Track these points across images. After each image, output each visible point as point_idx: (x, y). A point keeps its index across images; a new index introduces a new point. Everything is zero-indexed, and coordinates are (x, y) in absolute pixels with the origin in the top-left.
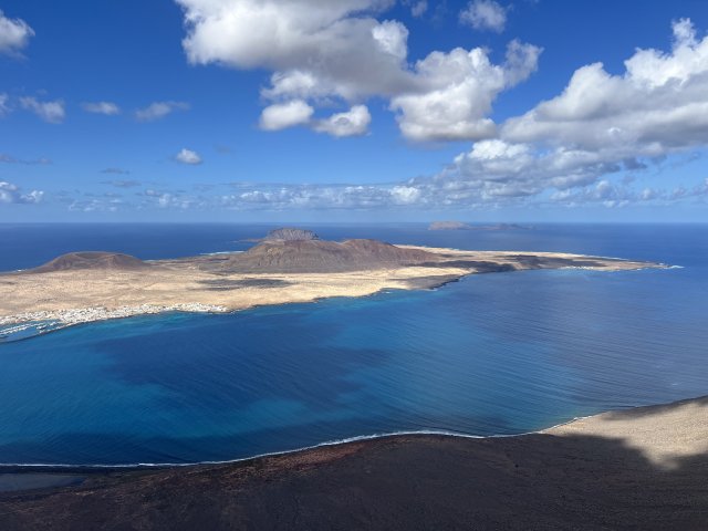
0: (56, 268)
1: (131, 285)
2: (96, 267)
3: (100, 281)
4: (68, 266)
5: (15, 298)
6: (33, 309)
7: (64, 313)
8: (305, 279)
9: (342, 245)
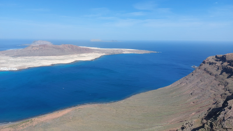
8: (48, 58)
9: (61, 46)
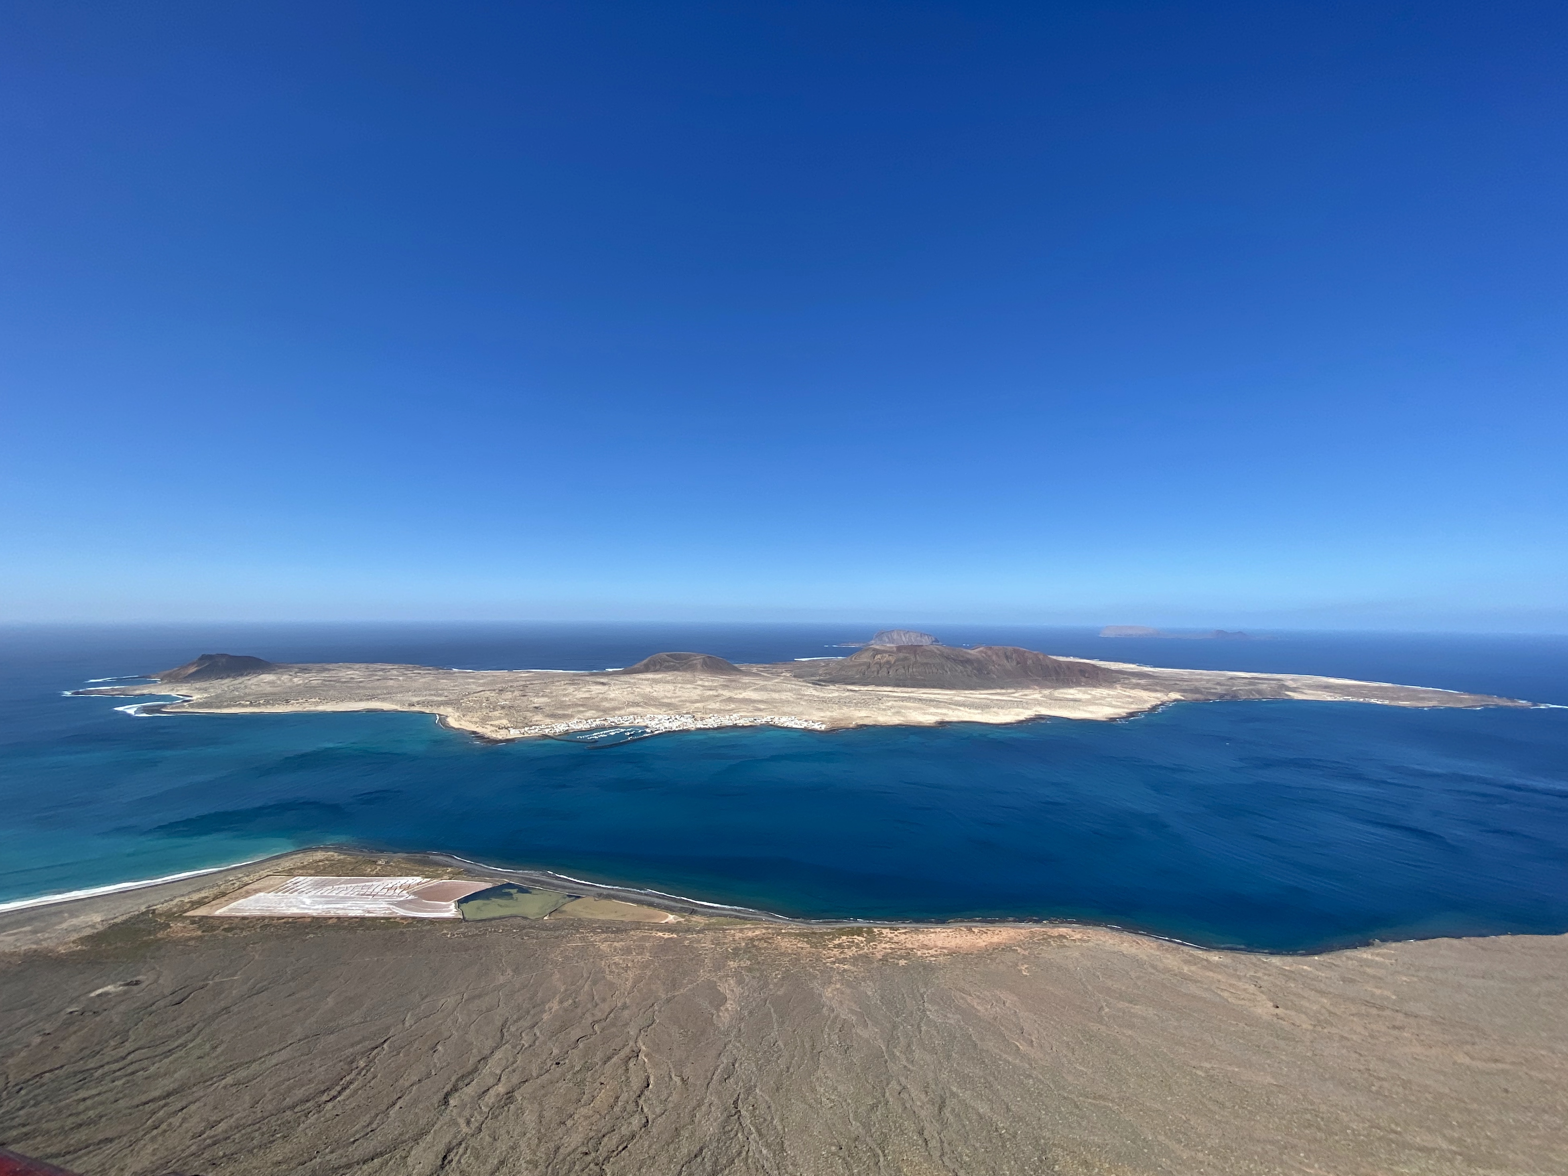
0: (646, 669)
1: (721, 692)
2: (685, 670)
3: (689, 686)
4: (658, 667)
5: (606, 699)
6: (622, 712)
7: (652, 719)
8: (925, 696)
9: (974, 653)
